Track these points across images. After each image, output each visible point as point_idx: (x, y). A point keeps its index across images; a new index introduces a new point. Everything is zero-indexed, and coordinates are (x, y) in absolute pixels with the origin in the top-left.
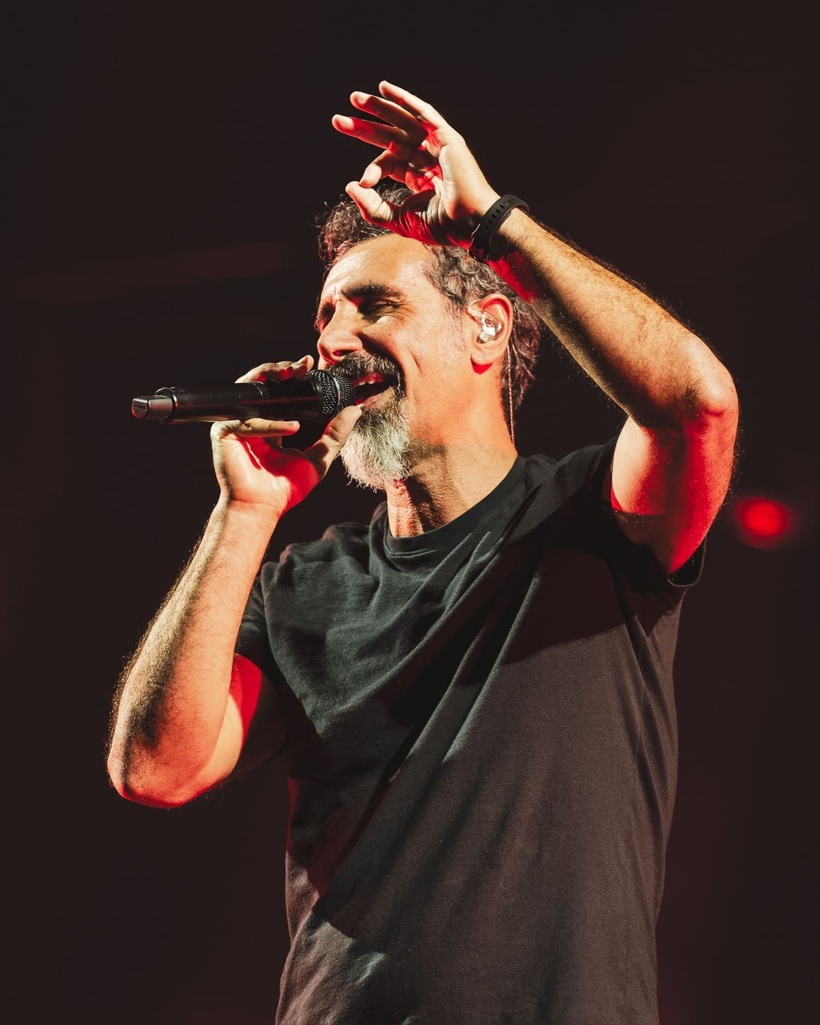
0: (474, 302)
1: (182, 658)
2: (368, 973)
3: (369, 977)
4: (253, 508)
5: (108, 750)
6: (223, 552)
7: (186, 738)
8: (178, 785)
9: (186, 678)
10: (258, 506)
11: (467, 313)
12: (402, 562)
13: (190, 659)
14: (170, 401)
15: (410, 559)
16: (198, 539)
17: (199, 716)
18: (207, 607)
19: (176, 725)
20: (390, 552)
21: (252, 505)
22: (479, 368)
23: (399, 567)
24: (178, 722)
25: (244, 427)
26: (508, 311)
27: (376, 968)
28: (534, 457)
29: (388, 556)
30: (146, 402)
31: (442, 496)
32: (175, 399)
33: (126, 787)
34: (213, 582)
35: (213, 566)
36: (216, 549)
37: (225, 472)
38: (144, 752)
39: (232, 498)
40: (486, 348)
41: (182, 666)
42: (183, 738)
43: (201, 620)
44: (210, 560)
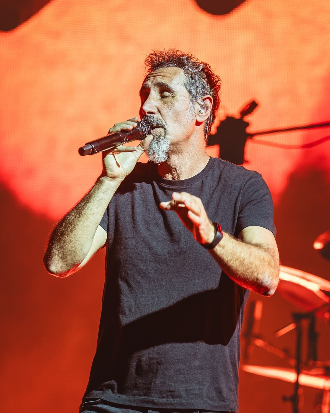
0: (200, 97)
1: (81, 230)
4: (114, 180)
6: (102, 195)
11: (197, 102)
13: (84, 231)
18: (93, 213)
25: (115, 150)
26: (211, 102)
31: (180, 170)
34: (97, 205)
35: (97, 199)
40: (202, 116)
41: (80, 233)
43: (90, 218)
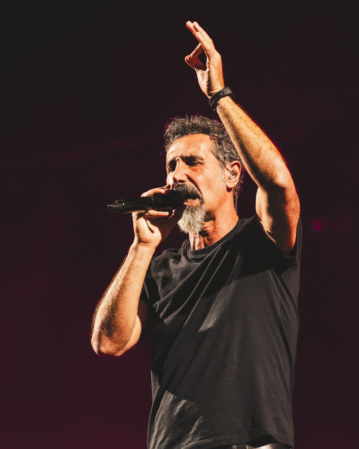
0: (228, 163)
1: (122, 303)
2: (178, 411)
3: (178, 412)
4: (148, 245)
5: (91, 337)
6: (136, 262)
7: (123, 333)
8: (119, 350)
9: (123, 310)
10: (150, 244)
11: (226, 168)
12: (194, 259)
13: (125, 303)
14: (121, 205)
15: (198, 258)
16: (126, 256)
17: (128, 324)
18: (131, 283)
19: (119, 328)
20: (190, 256)
21: (148, 244)
22: (229, 190)
23: (192, 261)
24: (120, 327)
25: (147, 214)
26: (239, 168)
27: (181, 409)
28: (244, 219)
29: (189, 258)
30: (113, 206)
32: (123, 204)
33: (99, 351)
34: (133, 273)
35: (133, 267)
36: (133, 261)
37: (138, 231)
38: (107, 338)
39: (140, 241)
40: (232, 182)
41: (121, 306)
42: (122, 333)
43: (129, 288)
44: (132, 265)
